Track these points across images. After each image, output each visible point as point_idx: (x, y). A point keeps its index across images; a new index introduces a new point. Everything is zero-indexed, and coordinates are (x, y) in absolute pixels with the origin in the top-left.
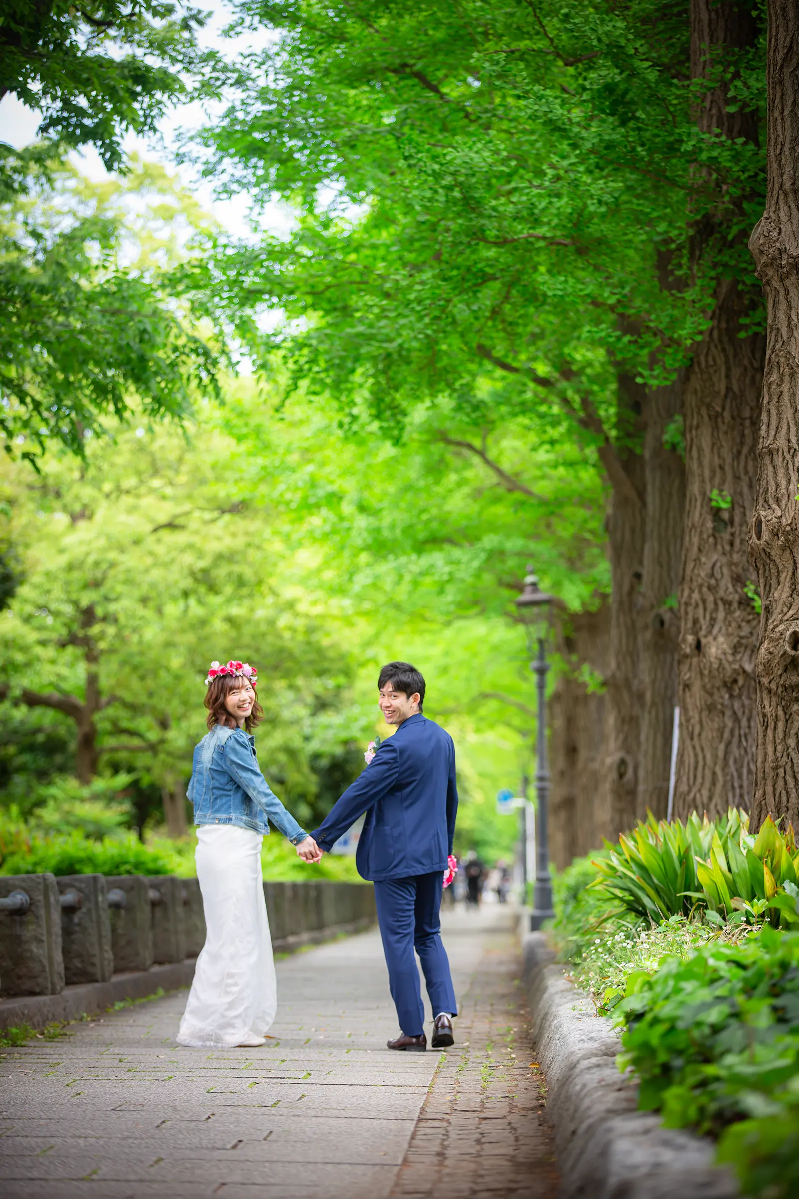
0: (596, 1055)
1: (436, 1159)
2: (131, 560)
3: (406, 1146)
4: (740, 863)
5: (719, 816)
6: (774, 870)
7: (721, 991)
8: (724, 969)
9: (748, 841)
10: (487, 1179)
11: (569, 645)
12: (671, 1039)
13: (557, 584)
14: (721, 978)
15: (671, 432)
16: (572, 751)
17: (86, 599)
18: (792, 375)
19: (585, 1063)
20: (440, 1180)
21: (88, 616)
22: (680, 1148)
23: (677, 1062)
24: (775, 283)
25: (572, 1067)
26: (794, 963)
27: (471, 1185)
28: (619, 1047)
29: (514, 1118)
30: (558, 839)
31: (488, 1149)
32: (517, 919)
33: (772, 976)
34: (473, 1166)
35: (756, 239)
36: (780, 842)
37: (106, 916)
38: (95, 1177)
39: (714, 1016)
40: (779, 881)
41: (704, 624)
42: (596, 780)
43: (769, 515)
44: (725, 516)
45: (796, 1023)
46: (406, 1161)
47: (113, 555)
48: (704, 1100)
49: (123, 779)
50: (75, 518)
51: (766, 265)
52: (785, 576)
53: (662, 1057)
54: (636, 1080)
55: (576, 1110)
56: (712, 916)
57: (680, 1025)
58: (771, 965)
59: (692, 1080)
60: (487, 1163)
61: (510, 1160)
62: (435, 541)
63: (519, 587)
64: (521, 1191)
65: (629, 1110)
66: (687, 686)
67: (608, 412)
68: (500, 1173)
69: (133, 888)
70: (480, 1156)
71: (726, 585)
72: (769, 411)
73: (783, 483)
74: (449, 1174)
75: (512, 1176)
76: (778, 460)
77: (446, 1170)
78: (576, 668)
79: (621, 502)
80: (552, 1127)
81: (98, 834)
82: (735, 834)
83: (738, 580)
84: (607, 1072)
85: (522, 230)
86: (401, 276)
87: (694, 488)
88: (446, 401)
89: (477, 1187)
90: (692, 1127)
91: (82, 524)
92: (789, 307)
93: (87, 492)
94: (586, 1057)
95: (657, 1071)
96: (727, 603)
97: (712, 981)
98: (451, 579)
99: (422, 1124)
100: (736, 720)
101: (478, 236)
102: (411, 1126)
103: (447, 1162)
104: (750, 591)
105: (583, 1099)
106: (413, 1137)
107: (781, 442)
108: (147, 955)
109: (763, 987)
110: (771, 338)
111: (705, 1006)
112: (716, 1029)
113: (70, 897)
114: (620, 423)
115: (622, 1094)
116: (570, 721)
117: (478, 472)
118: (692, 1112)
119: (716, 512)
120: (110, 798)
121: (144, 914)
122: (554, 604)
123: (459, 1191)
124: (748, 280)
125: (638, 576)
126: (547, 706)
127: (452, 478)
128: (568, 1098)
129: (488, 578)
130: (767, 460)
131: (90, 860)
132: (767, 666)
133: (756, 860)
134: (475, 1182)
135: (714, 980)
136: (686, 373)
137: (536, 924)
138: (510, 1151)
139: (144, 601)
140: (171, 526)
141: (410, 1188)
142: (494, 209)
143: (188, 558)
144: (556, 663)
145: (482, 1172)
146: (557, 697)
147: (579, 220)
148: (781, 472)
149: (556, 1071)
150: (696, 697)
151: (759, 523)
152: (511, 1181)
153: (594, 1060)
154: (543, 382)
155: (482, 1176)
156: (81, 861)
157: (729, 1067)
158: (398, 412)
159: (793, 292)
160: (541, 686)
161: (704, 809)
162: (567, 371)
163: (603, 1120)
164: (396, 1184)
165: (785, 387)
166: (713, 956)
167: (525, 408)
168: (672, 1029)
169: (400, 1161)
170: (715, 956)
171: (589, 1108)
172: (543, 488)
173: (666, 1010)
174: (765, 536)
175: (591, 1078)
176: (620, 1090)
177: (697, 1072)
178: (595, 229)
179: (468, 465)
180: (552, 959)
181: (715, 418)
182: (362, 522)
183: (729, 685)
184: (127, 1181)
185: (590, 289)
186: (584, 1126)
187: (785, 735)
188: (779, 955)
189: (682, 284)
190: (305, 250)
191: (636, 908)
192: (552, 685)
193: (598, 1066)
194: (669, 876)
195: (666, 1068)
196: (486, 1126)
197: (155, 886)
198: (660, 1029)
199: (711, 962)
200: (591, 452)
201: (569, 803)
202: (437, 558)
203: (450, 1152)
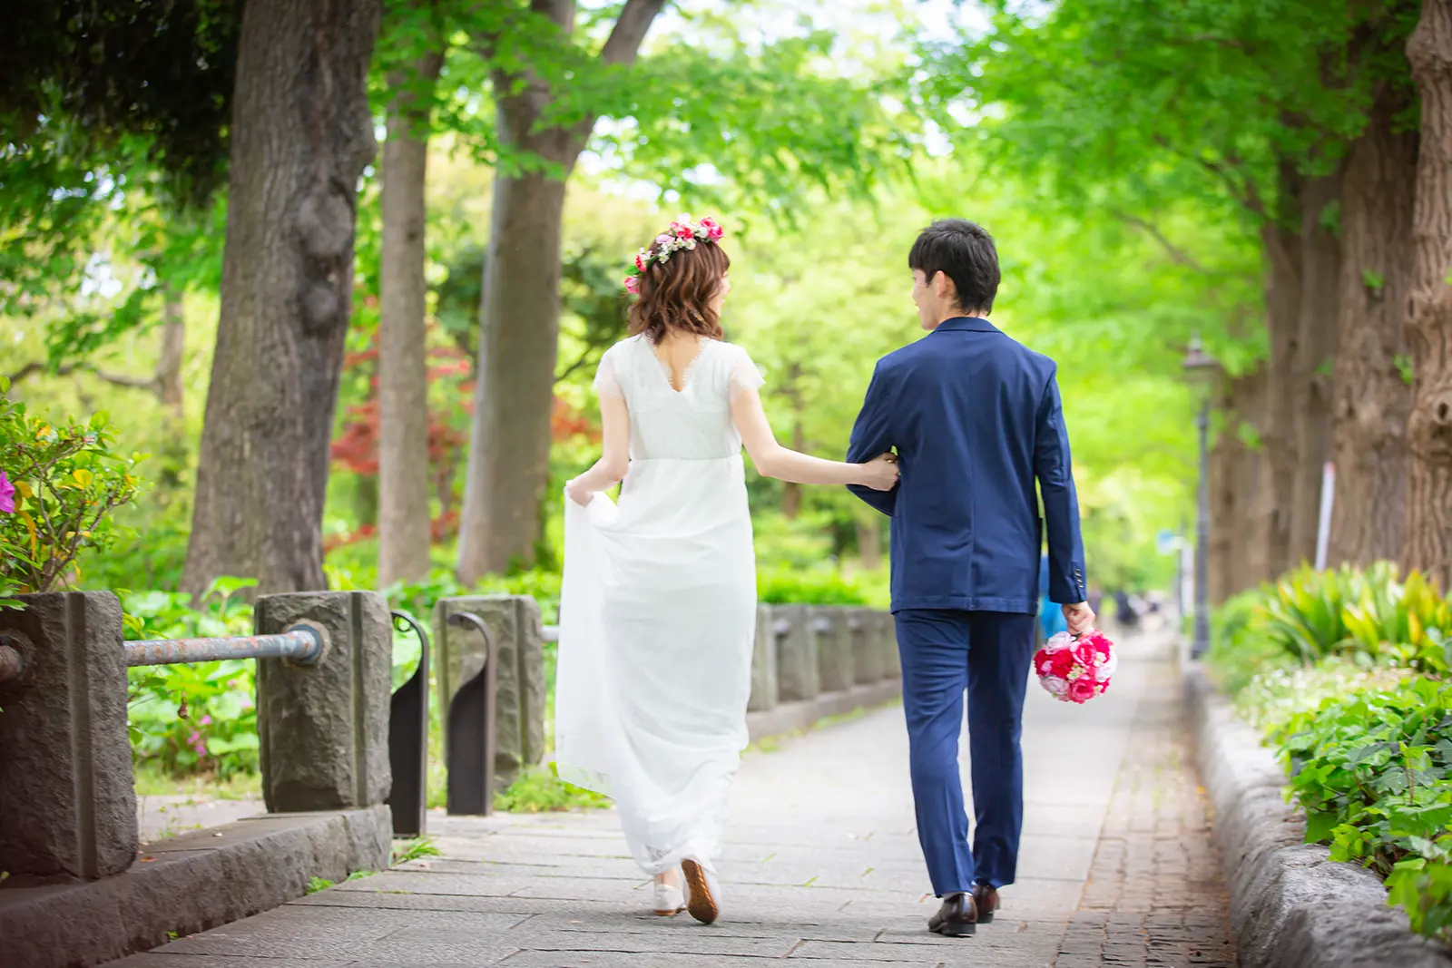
0: (1261, 785)
1: (1117, 876)
2: (834, 321)
3: (1088, 864)
4: (1390, 612)
5: (1367, 566)
6: (1420, 618)
7: (1382, 734)
8: (1383, 715)
9: (1396, 593)
10: (1165, 897)
11: (1228, 403)
12: (1338, 778)
13: (1218, 350)
14: (1381, 723)
15: (1328, 215)
16: (1228, 499)
17: (795, 354)
18: (1444, 170)
19: (1250, 794)
20: (1122, 896)
21: (795, 370)
22: (1348, 880)
23: (1343, 800)
24: (1430, 86)
25: (1240, 795)
26: (1448, 713)
27: (1151, 902)
28: (1284, 780)
29: (1186, 840)
30: (1214, 578)
31: (1164, 868)
32: (1175, 651)
33: (1428, 723)
34: (1151, 884)
35: (1413, 45)
36: (1426, 594)
37: (813, 644)
38: (814, 884)
39: (1376, 759)
40: (1424, 627)
41: (1356, 391)
42: (1250, 528)
43: (1421, 296)
44: (1377, 293)
45: (1451, 768)
46: (1090, 877)
47: (820, 316)
48: (1368, 836)
49: (825, 518)
50: (787, 280)
51: (1422, 69)
52: (1435, 352)
53: (1329, 795)
54: (1302, 812)
55: (1245, 837)
56: (1363, 658)
57: (1346, 766)
58: (1428, 713)
59: (1355, 817)
60: (1165, 881)
61: (1183, 879)
62: (1110, 308)
63: (1184, 350)
64: (1195, 909)
65: (1295, 842)
66: (1340, 447)
67: (1269, 195)
68: (1176, 891)
69: (837, 618)
70: (1155, 874)
71: (1377, 356)
72: (1422, 203)
73: (1434, 266)
74: (1129, 891)
75: (1187, 895)
76: (1430, 247)
77: (1126, 887)
78: (1235, 425)
79: (1279, 276)
80: (1220, 849)
81: (801, 565)
82: (1383, 585)
83: (1389, 351)
84: (1273, 802)
85: (1196, 32)
86: (1086, 71)
87: (1349, 267)
88: (1122, 186)
89: (1155, 905)
90: (1358, 860)
91: (792, 287)
92: (1442, 107)
93: (797, 259)
94: (1252, 787)
95: (1323, 807)
96: (1378, 373)
97: (1373, 725)
98: (1125, 343)
99: (1104, 842)
100: (1384, 479)
101: (1156, 37)
102: (1092, 845)
103: (1127, 879)
104: (1398, 362)
105: (1251, 827)
106: (1095, 855)
107: (1433, 231)
108: (848, 677)
109: (1420, 734)
110: (1425, 135)
111: (1369, 750)
112: (1378, 772)
113: (781, 625)
114: (1280, 205)
115: (1289, 824)
116: (1228, 473)
117: (1149, 246)
118: (1358, 847)
119: (1369, 290)
120: (815, 532)
121: (846, 641)
122: (1216, 369)
123: (1140, 907)
124: (1402, 80)
125: (1293, 345)
126: (1208, 456)
127: (1126, 251)
128: (1236, 825)
129: (1158, 344)
130: (1420, 246)
131: (797, 590)
132: (1417, 435)
133: (1403, 609)
134: (1155, 900)
135: (1374, 724)
136: (1344, 163)
137: (1195, 655)
138: (1183, 870)
139: (847, 357)
140: (872, 290)
141: (1098, 903)
142: (1172, 13)
143: (887, 322)
144: (1217, 420)
145: (1159, 890)
146: (1217, 451)
147: (1248, 23)
148: (1432, 258)
149: (1222, 797)
150: (1348, 457)
151: (1411, 304)
152: (1187, 899)
153: (1260, 791)
154: (1212, 167)
155: (1159, 894)
156: (790, 591)
157: (1391, 808)
158: (1078, 193)
159: (1446, 94)
160: (1203, 440)
161: (1353, 559)
162: (1233, 157)
163: (1272, 849)
164: (1083, 899)
165: (1438, 181)
166: (1372, 703)
167: (1193, 191)
168: (1339, 769)
169: (1084, 877)
170: (1375, 702)
171: (1258, 836)
172: (1208, 262)
173: (1332, 752)
174: (1418, 314)
175: (1259, 808)
176: (1285, 820)
177: (1359, 811)
178: (1263, 31)
179: (1139, 239)
180: (1212, 690)
181: (1370, 205)
182: (1044, 291)
183: (1378, 447)
184: (843, 889)
185: (1257, 86)
186: (1255, 853)
187: (1433, 496)
188: (1434, 704)
189: (1341, 84)
190: (1000, 48)
191: (1292, 649)
192: (1213, 438)
193: (1264, 796)
194: (1323, 621)
195: (1332, 805)
196: (1161, 847)
197: (857, 615)
198: (1328, 769)
199: (1371, 707)
200: (1254, 230)
201: (1224, 546)
202: (1112, 325)
203: (1130, 870)
